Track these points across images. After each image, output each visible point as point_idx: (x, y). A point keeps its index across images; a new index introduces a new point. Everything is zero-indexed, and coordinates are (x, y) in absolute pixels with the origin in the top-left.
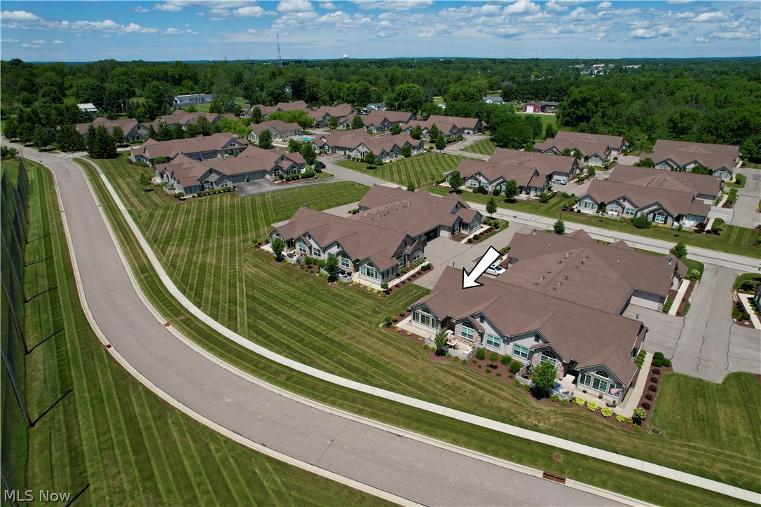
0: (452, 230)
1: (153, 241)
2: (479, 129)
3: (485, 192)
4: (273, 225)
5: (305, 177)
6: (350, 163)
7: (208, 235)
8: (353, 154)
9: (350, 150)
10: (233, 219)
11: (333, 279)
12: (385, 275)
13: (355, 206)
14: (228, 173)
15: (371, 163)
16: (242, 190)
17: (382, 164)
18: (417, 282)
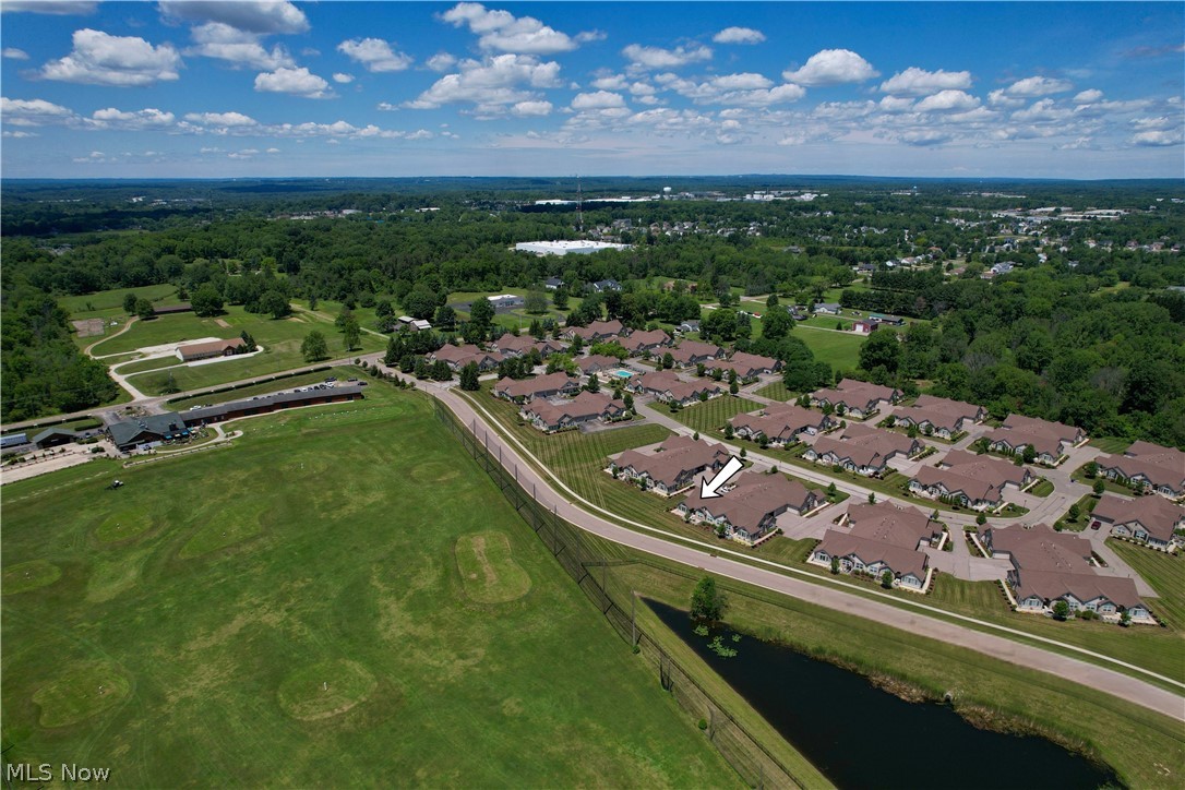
0: (713, 468)
1: (545, 463)
2: (777, 368)
3: (750, 440)
4: (610, 456)
5: (625, 420)
6: (657, 405)
7: (573, 461)
8: (661, 397)
9: (659, 392)
10: (583, 451)
11: (643, 489)
12: (670, 489)
13: (658, 445)
14: (574, 416)
15: (674, 408)
16: (584, 429)
17: (682, 408)
18: (685, 494)
